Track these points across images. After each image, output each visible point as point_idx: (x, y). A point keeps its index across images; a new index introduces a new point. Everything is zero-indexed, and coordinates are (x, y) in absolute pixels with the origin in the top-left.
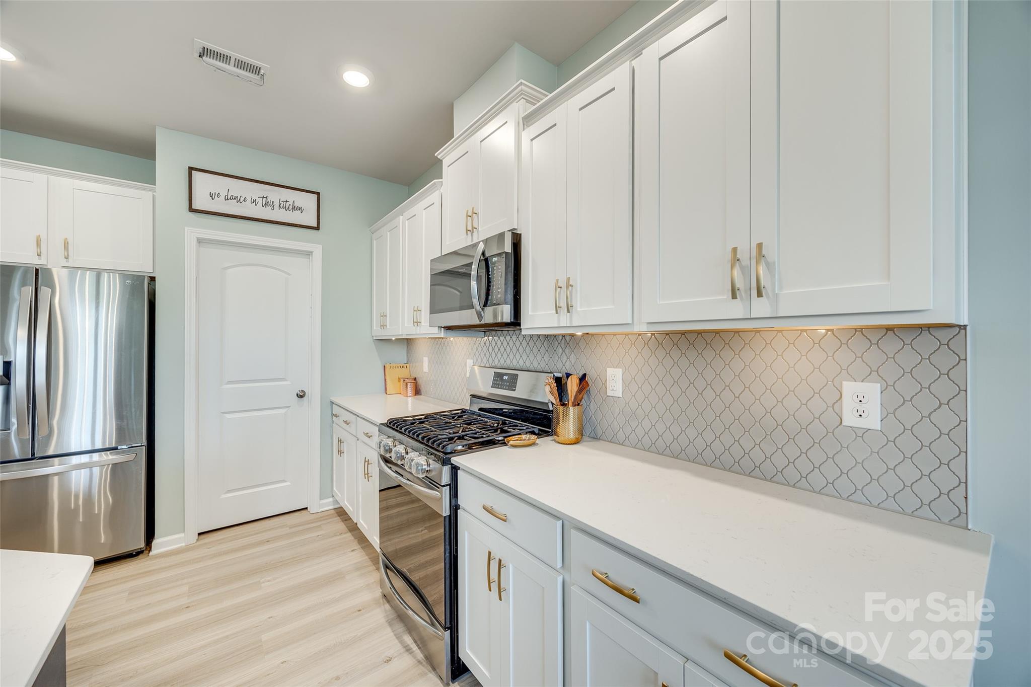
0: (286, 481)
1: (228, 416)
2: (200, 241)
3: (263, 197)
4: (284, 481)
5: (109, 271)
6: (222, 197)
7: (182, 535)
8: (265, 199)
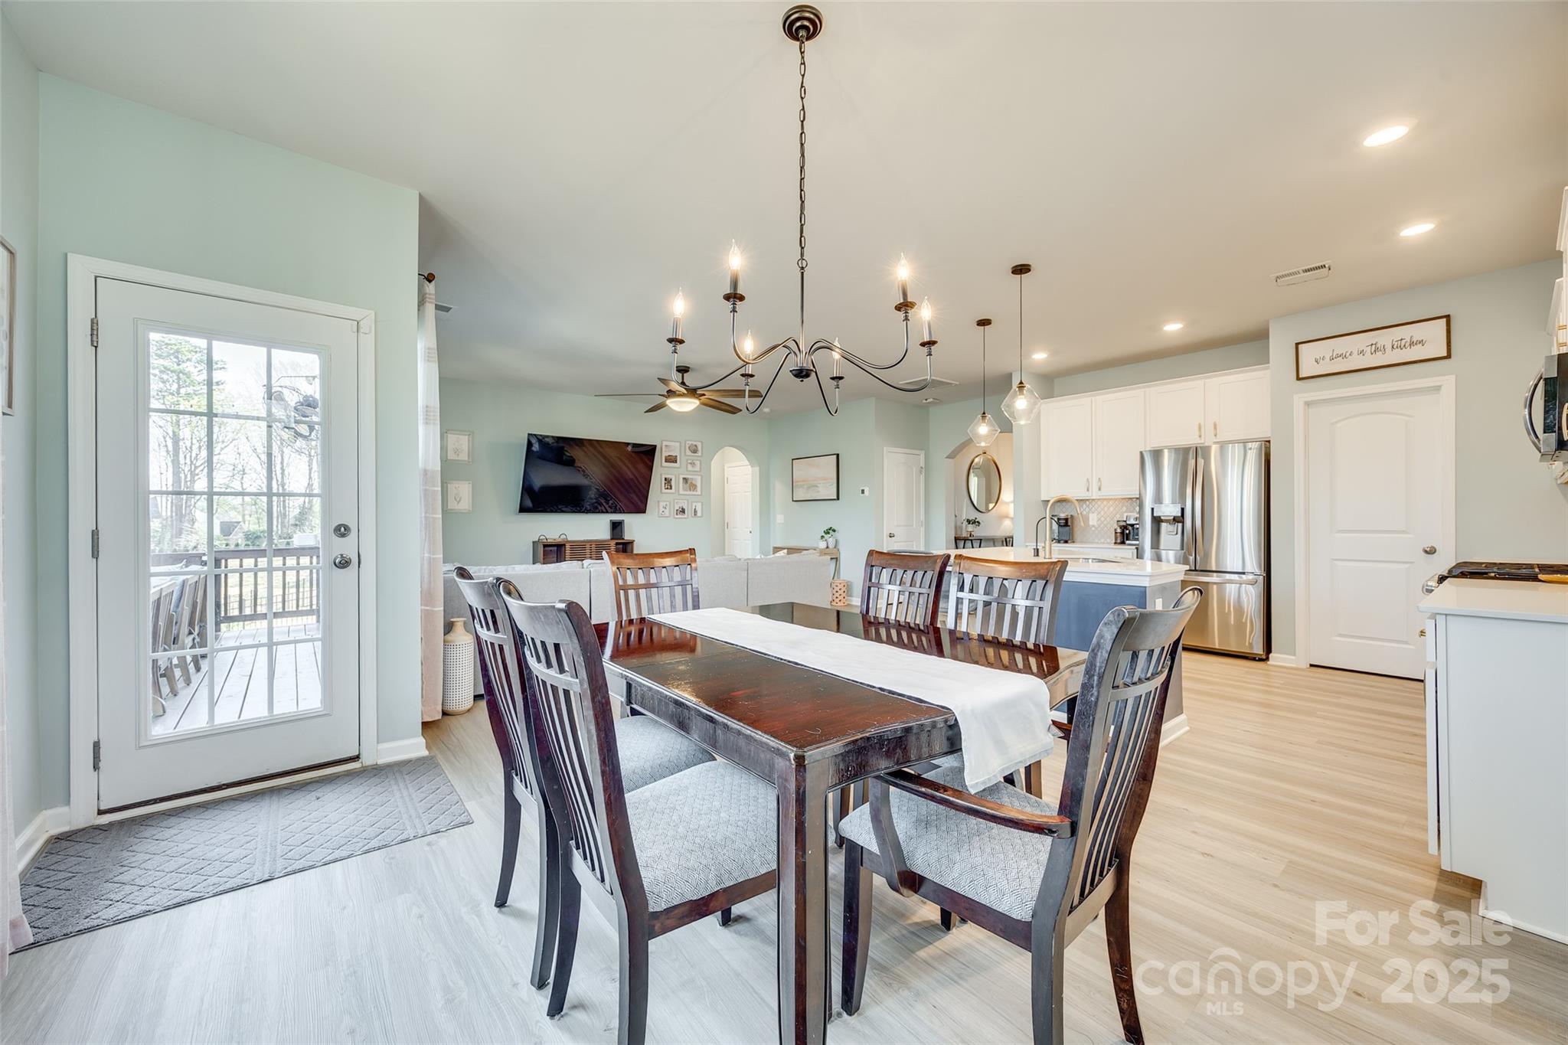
0: (1409, 644)
1: (1339, 563)
2: (1308, 404)
3: (1372, 344)
4: (1406, 643)
5: (1233, 442)
6: (1328, 358)
7: (1293, 657)
8: (1374, 346)
